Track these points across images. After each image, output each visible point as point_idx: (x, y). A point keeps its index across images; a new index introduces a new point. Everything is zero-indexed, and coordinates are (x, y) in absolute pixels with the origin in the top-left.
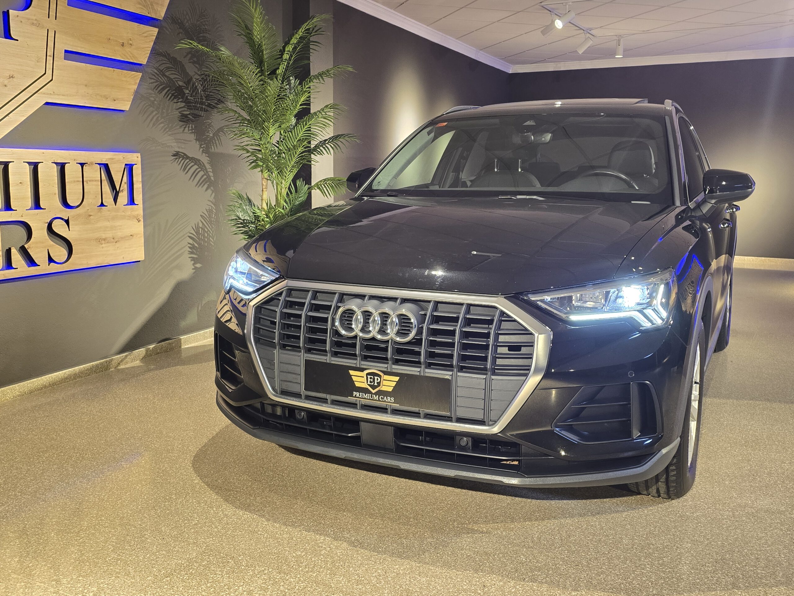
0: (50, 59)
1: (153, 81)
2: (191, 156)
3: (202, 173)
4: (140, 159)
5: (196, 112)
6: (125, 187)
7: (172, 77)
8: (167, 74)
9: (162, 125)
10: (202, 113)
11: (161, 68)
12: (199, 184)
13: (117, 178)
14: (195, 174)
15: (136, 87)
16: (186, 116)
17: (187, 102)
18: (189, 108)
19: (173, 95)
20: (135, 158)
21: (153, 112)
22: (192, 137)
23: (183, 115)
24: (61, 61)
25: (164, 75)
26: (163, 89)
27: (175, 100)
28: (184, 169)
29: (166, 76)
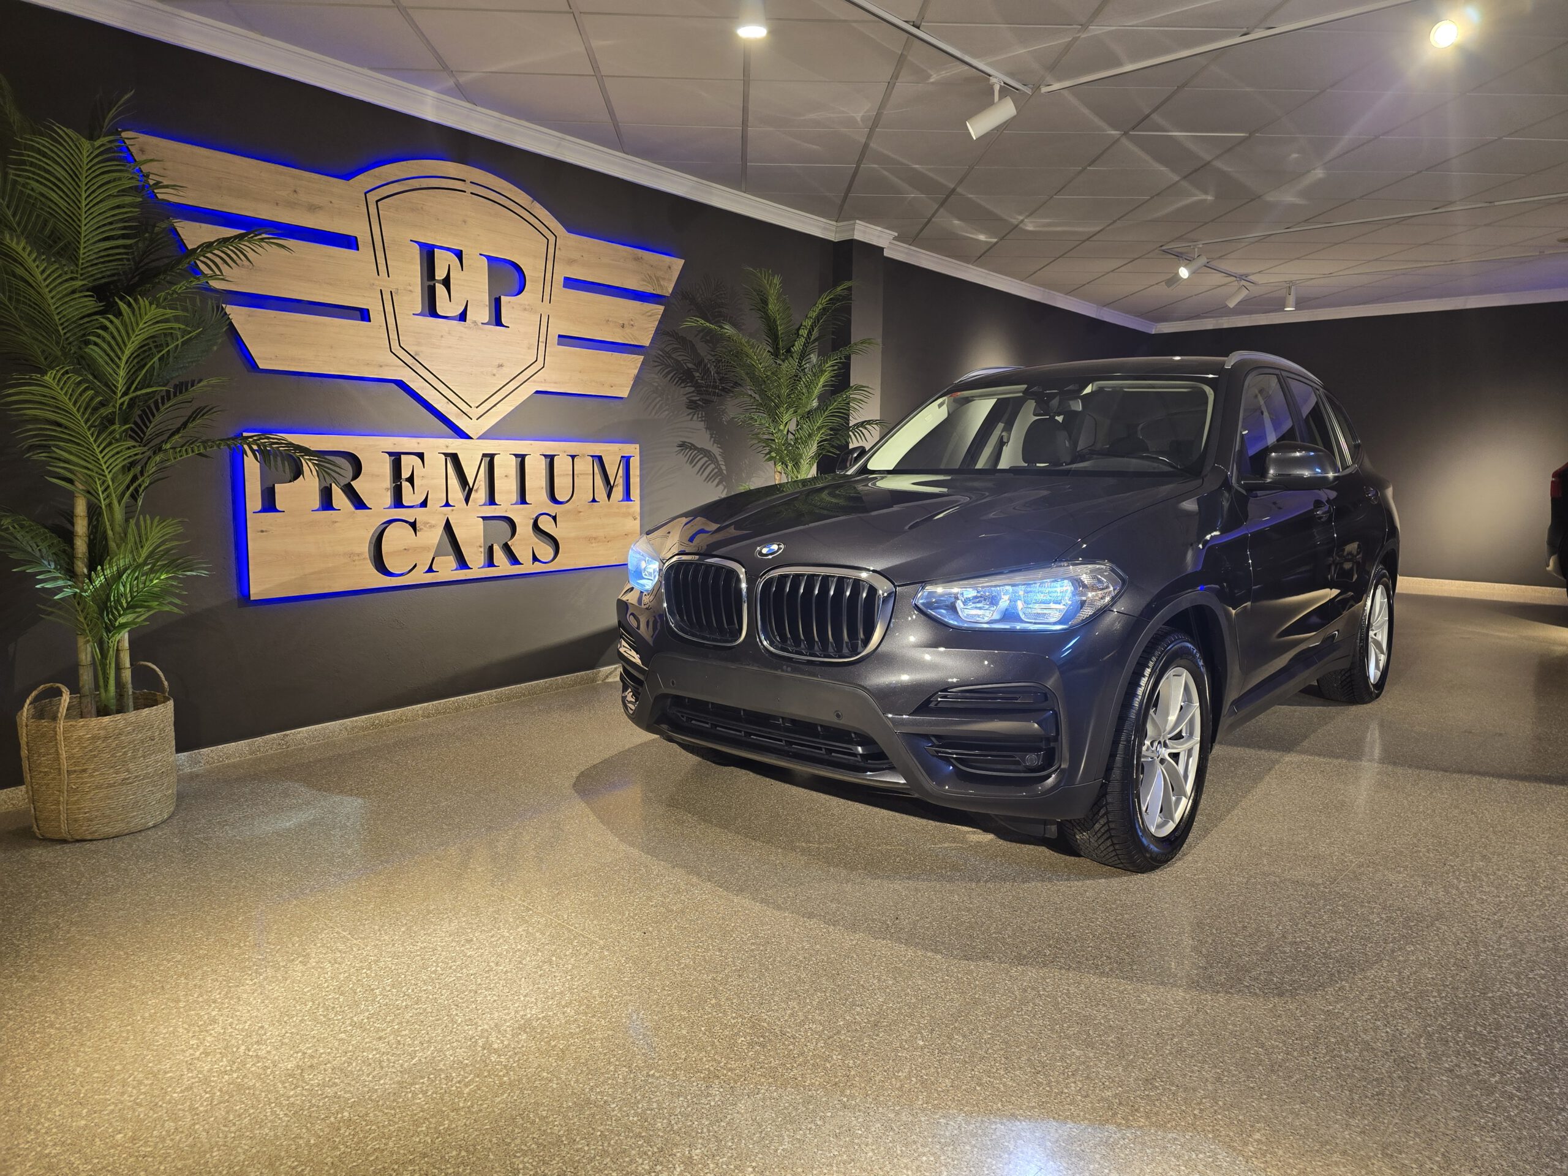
0: (542, 346)
1: (656, 364)
2: (699, 446)
3: (712, 466)
4: (638, 450)
5: (707, 397)
6: (620, 481)
7: (680, 358)
8: (674, 356)
9: (667, 412)
10: (715, 398)
11: (667, 349)
12: (709, 479)
13: (611, 471)
14: (704, 468)
15: (636, 371)
16: (694, 402)
17: (697, 386)
18: (699, 393)
19: (680, 378)
20: (632, 450)
21: (655, 398)
22: (701, 425)
23: (691, 401)
24: (554, 348)
25: (670, 357)
26: (668, 373)
27: (683, 385)
28: (691, 462)
29: (673, 358)
